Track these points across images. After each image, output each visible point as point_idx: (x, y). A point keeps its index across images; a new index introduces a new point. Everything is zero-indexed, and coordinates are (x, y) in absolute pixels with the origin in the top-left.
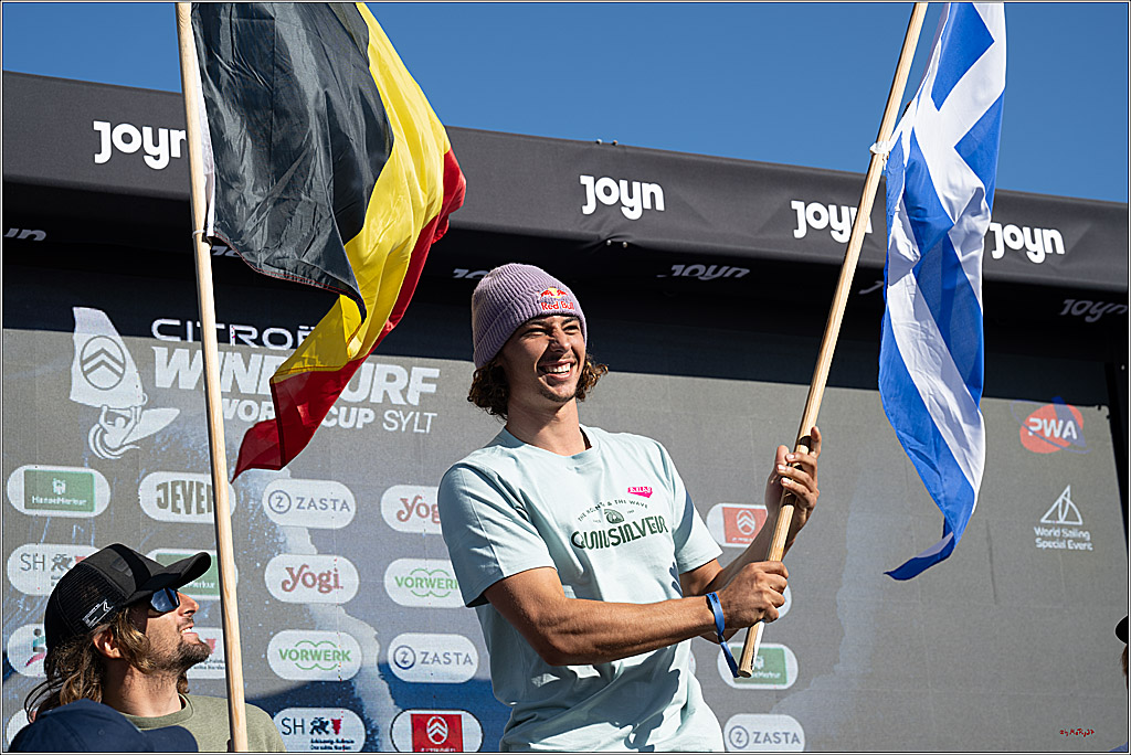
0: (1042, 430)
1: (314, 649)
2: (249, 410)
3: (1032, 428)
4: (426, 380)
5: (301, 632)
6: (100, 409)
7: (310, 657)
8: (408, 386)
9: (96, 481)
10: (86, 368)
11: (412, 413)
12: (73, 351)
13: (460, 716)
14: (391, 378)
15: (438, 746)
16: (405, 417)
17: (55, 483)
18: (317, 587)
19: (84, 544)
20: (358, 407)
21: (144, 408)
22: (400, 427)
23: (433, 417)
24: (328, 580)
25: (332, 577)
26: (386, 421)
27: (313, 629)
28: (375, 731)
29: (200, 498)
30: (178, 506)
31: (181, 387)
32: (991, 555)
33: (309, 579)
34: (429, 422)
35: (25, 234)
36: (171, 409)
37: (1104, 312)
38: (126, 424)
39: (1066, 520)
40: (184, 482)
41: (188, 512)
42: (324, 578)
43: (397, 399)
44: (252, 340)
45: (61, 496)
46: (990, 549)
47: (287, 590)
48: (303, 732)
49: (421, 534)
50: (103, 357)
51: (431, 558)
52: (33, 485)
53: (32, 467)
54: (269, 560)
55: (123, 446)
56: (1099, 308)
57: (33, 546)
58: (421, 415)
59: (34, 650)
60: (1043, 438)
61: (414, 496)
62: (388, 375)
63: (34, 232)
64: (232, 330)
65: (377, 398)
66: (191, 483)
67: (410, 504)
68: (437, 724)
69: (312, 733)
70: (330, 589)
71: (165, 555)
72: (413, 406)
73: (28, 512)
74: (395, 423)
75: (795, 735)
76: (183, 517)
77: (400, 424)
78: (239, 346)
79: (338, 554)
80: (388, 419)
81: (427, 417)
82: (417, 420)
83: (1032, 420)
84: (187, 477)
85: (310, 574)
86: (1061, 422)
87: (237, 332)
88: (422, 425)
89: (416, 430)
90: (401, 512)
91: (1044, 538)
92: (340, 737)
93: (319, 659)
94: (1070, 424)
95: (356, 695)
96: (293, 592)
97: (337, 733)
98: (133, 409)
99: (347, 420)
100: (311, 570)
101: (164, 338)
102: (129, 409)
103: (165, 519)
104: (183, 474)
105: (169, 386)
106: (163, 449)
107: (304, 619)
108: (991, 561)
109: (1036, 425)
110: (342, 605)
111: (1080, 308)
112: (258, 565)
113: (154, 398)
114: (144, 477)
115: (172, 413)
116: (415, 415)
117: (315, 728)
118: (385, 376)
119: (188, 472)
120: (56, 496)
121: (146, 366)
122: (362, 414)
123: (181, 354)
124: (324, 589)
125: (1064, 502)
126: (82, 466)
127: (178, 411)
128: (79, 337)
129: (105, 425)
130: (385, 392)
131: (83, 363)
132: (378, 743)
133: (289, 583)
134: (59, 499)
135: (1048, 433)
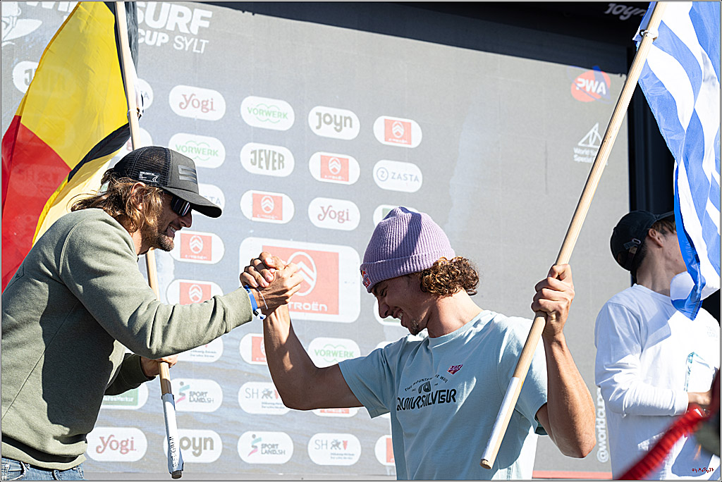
0: (585, 87)
3: (579, 85)
4: (203, 18)
8: (191, 22)
11: (192, 40)
13: (211, 237)
14: (181, 15)
15: (196, 255)
16: (188, 41)
20: (158, 32)
21: (18, 18)
22: (184, 48)
23: (206, 43)
26: (175, 43)
31: (43, 7)
32: (546, 164)
34: (203, 46)
36: (37, 21)
37: (632, 15)
38: (7, 27)
39: (594, 144)
43: (183, 29)
46: (546, 159)
49: (194, 119)
51: (199, 134)
55: (3, 42)
56: (630, 11)
58: (199, 41)
60: (585, 92)
61: (191, 93)
62: (179, 13)
65: (171, 27)
67: (188, 98)
68: (196, 241)
72: (194, 35)
74: (182, 44)
77: (185, 45)
79: (140, 127)
80: (177, 41)
81: (202, 43)
82: (195, 44)
83: (580, 80)
86: (597, 83)
88: (199, 47)
89: (194, 50)
90: (181, 103)
91: (579, 155)
94: (602, 84)
98: (11, 18)
99: (151, 39)
102: (8, 17)
105: (36, 5)
106: (30, 47)
108: (546, 167)
109: (581, 83)
111: (618, 9)
113: (25, 12)
114: (17, 63)
115: (37, 23)
116: (194, 41)
118: (177, 13)
122: (160, 37)
125: (594, 134)
127: (41, 22)
130: (177, 24)
135: (588, 89)
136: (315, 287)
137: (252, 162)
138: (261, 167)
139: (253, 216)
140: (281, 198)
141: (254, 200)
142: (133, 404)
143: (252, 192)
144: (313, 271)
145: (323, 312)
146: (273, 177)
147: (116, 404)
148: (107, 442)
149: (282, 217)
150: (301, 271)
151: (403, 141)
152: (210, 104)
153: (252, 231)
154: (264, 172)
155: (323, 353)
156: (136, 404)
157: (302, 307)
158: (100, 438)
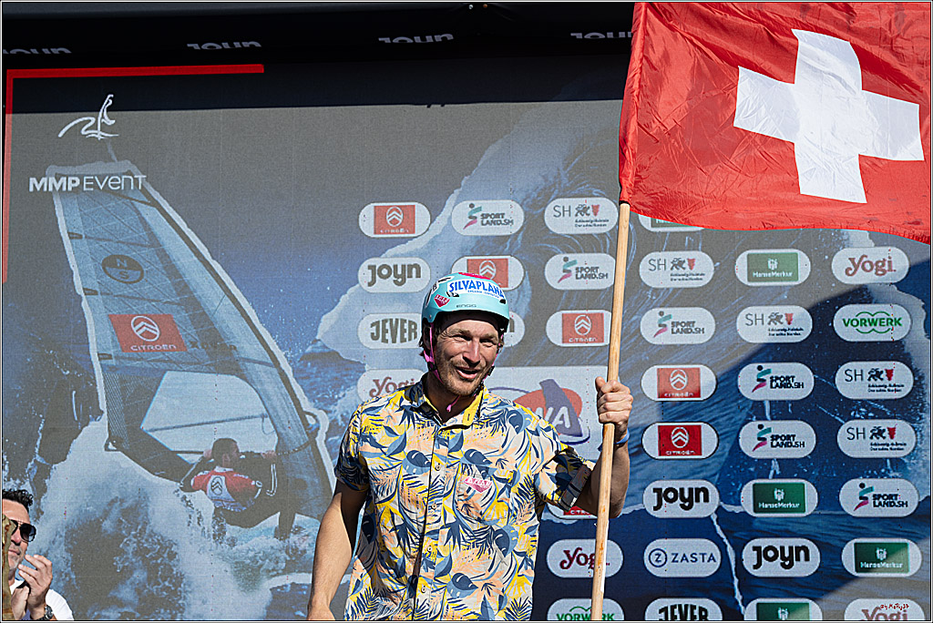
1: (871, 318)
5: (861, 305)
7: (867, 324)
18: (874, 271)
19: (694, 250)
24: (883, 265)
25: (887, 263)
27: (870, 303)
28: (921, 378)
33: (868, 266)
42: (880, 264)
47: (849, 275)
48: (862, 379)
54: (835, 254)
57: (658, 253)
59: (660, 326)
69: (869, 380)
70: (884, 272)
71: (754, 254)
73: (652, 230)
79: (892, 246)
85: (869, 262)
92: (892, 382)
93: (875, 325)
95: (906, 351)
96: (855, 276)
97: (890, 379)
100: (869, 259)
107: (863, 295)
110: (895, 284)
112: (827, 257)
117: (872, 376)
124: (880, 272)
132: (924, 386)
133: (851, 269)
142: (902, 572)
147: (881, 572)
148: (873, 616)
156: (907, 571)
158: (863, 611)
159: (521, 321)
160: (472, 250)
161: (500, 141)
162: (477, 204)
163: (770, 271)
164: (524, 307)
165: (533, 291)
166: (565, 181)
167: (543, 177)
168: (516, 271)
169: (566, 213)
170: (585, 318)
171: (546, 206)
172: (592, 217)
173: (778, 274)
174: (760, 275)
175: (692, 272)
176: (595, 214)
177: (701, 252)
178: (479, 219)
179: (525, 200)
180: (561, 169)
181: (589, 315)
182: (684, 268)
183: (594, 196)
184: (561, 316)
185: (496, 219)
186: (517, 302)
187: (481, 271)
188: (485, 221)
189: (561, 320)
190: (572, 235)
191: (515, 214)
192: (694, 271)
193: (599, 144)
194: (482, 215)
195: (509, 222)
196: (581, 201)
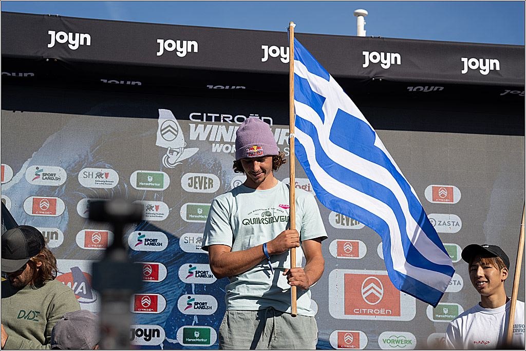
2: (227, 148)
6: (167, 149)
9: (164, 177)
10: (162, 133)
12: (158, 126)
14: (288, 134)
17: (148, 177)
19: (159, 201)
21: (185, 148)
26: (284, 152)
29: (205, 183)
30: (197, 186)
31: (200, 139)
35: (133, 83)
36: (196, 148)
38: (177, 154)
40: (199, 177)
41: (200, 189)
44: (230, 120)
45: (150, 182)
50: (169, 128)
52: (140, 178)
53: (140, 171)
55: (175, 163)
59: (138, 240)
63: (137, 82)
64: (222, 116)
65: (281, 143)
66: (202, 177)
71: (190, 205)
73: (137, 188)
75: (459, 282)
76: (198, 191)
78: (225, 122)
80: (285, 151)
84: (201, 175)
87: (224, 117)
98: (180, 148)
101: (194, 120)
103: (191, 191)
104: (199, 174)
105: (195, 139)
106: (192, 164)
113: (189, 144)
114: (183, 175)
115: (196, 150)
118: (286, 134)
119: (201, 173)
120: (149, 182)
121: (186, 132)
123: (201, 126)
126: (159, 171)
127: (198, 149)
128: (160, 121)
129: (169, 155)
130: (285, 140)
131: (161, 131)
134: (150, 184)
136: (382, 299)
137: (336, 222)
138: (343, 224)
139: (338, 256)
140: (358, 242)
141: (338, 245)
143: (337, 240)
144: (381, 289)
145: (388, 314)
146: (352, 230)
149: (358, 255)
150: (372, 289)
151: (447, 200)
152: (308, 187)
153: (337, 265)
154: (345, 227)
155: (389, 341)
157: (373, 312)
159: (62, 233)
160: (36, 193)
161: (55, 134)
162: (41, 168)
163: (198, 214)
164: (64, 226)
165: (69, 217)
166: (91, 158)
167: (79, 155)
168: (61, 206)
169: (91, 176)
170: (98, 234)
171: (79, 172)
172: (104, 179)
173: (202, 217)
174: (193, 216)
175: (157, 212)
176: (107, 178)
177: (162, 202)
178: (41, 176)
179: (68, 167)
180: (89, 152)
181: (100, 233)
182: (153, 210)
183: (106, 168)
184: (84, 233)
185: (51, 176)
186: (60, 223)
187: (41, 205)
188: (44, 177)
189: (84, 234)
190: (93, 188)
191: (62, 175)
192: (158, 212)
193: (110, 140)
194: (43, 174)
195: (58, 179)
196: (99, 170)
